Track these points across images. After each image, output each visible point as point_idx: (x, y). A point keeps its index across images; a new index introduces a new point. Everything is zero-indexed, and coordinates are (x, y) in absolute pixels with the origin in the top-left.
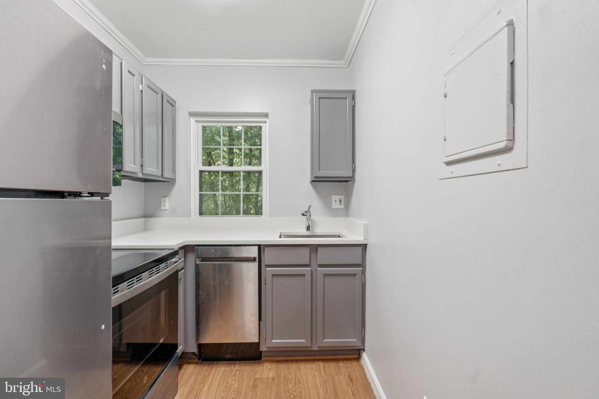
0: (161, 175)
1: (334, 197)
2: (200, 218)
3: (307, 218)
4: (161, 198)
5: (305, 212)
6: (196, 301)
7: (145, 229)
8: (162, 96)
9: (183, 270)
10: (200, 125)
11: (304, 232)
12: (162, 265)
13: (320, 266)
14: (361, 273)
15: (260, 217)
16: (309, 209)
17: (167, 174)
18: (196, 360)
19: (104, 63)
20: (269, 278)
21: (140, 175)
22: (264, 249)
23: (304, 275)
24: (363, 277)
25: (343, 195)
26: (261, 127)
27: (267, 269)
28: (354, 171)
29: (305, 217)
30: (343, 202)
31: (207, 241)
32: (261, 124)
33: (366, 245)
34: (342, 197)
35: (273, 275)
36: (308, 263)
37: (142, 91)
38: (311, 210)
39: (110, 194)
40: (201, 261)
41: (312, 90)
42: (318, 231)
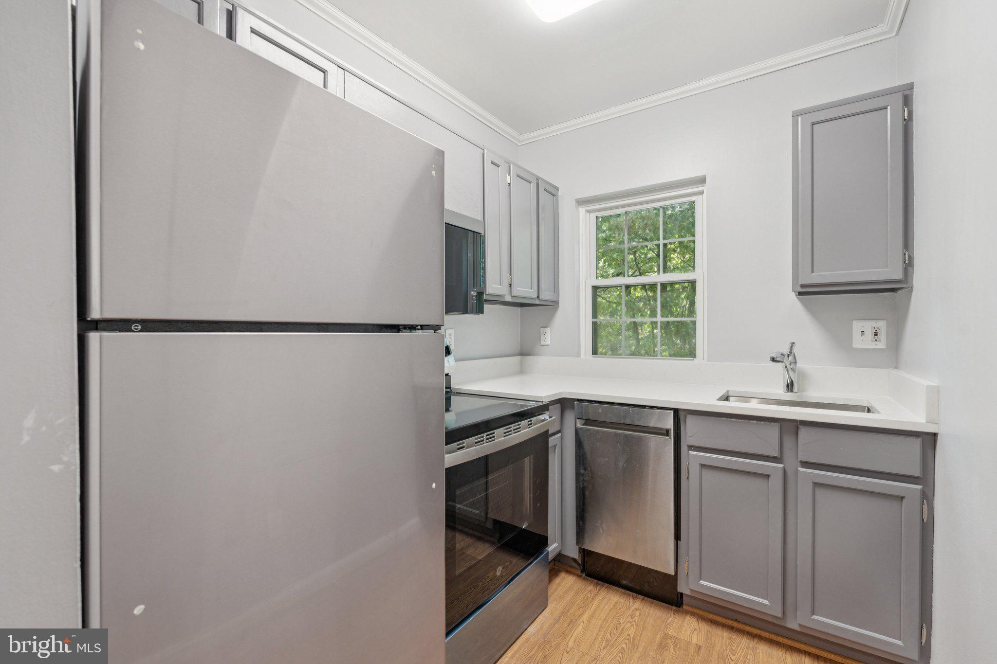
0: (536, 296)
1: (857, 326)
2: (594, 358)
3: (786, 367)
4: (541, 329)
5: (780, 355)
6: (576, 483)
7: (522, 371)
8: (538, 185)
9: (559, 435)
10: (593, 216)
11: (780, 392)
12: (524, 423)
13: (805, 464)
14: (918, 496)
15: (691, 362)
16: (791, 350)
17: (546, 295)
18: (579, 572)
19: (434, 169)
20: (694, 470)
21: (508, 299)
22: (686, 417)
23: (768, 476)
24: (925, 507)
25: (885, 322)
26: (693, 202)
27: (691, 452)
28: (908, 265)
29: (780, 364)
30: (883, 335)
31: (592, 395)
32: (693, 198)
33: (935, 435)
34: (882, 325)
35: (703, 466)
36: (776, 454)
37: (509, 184)
38: (795, 350)
39: (442, 327)
40: (583, 425)
41: (793, 112)
42: (813, 395)
